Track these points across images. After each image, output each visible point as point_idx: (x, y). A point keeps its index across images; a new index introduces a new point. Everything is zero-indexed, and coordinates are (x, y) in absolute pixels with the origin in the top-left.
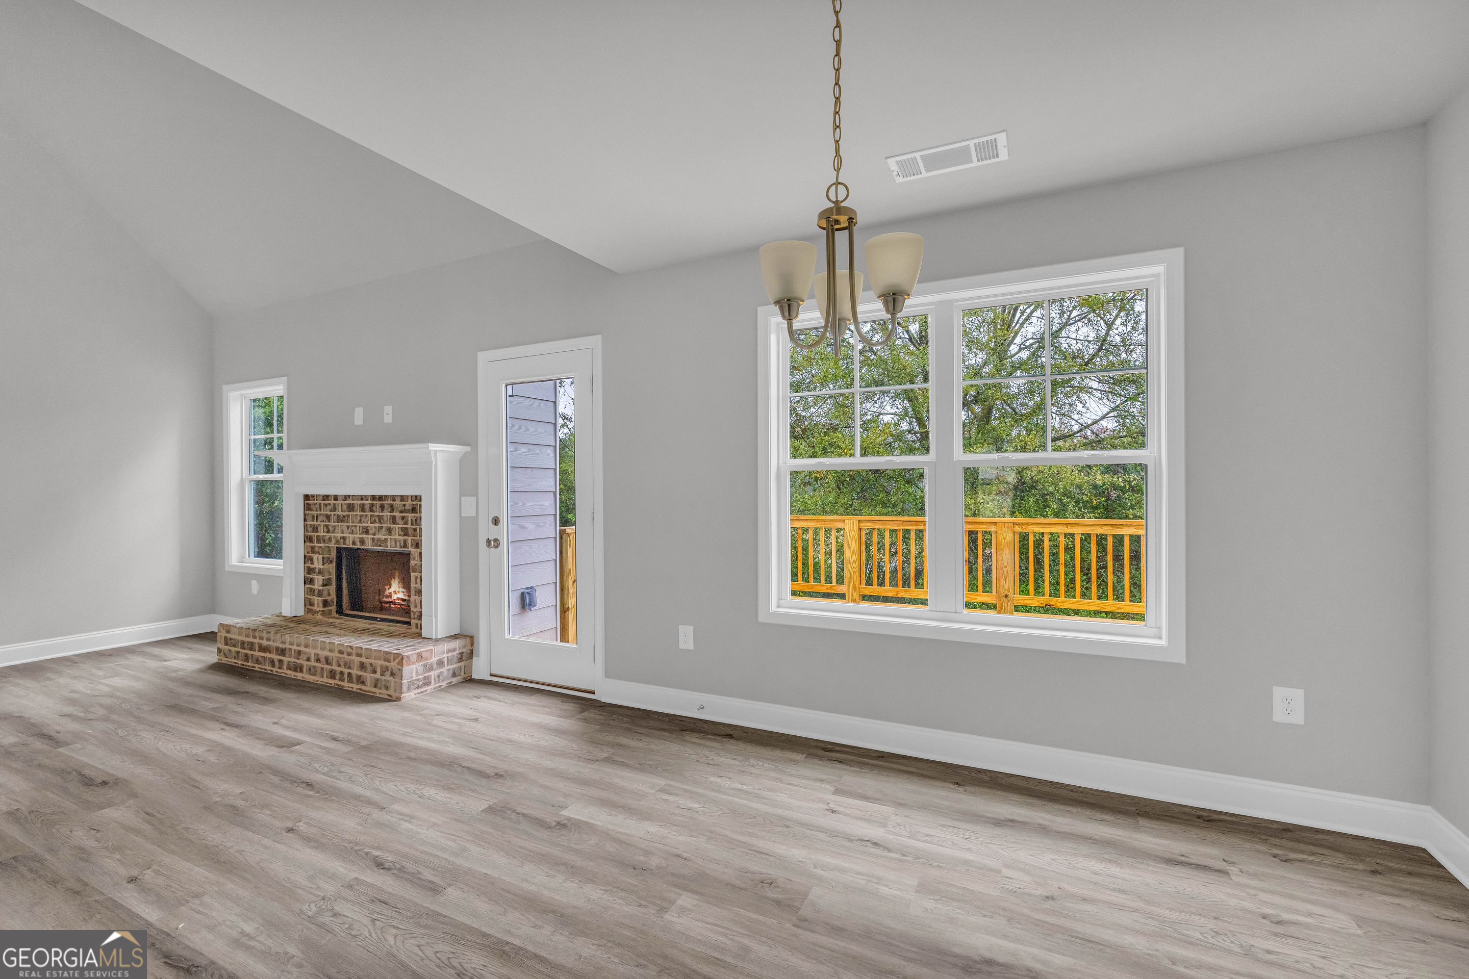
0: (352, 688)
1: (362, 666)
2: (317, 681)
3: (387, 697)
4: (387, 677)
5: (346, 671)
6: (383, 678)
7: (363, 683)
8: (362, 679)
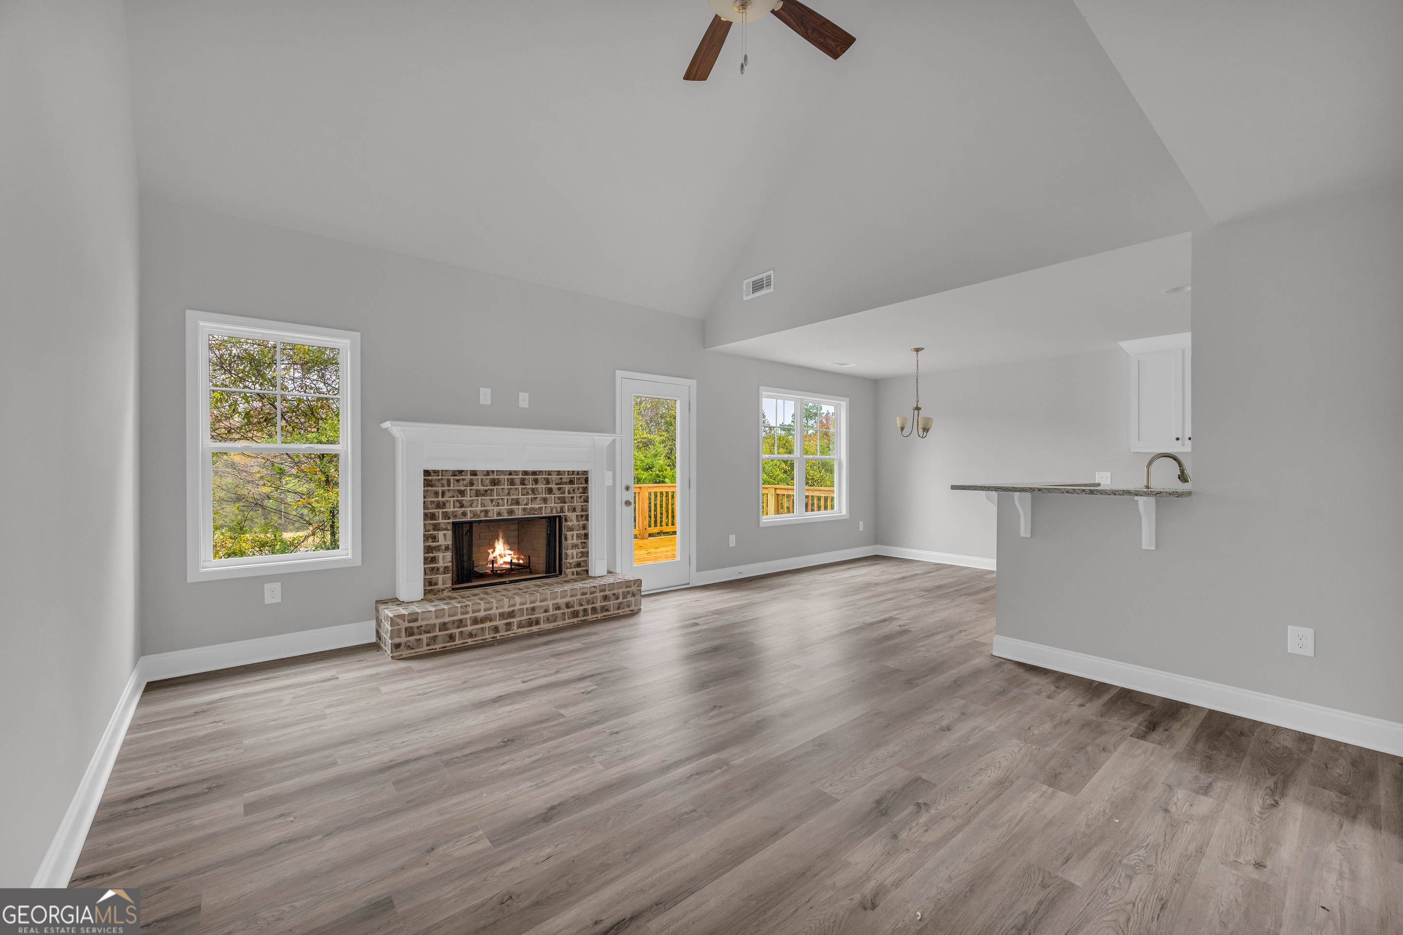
0: (597, 617)
1: (606, 598)
2: (559, 625)
3: (629, 612)
4: (630, 598)
5: (590, 607)
6: (625, 600)
7: (607, 610)
8: (606, 608)
